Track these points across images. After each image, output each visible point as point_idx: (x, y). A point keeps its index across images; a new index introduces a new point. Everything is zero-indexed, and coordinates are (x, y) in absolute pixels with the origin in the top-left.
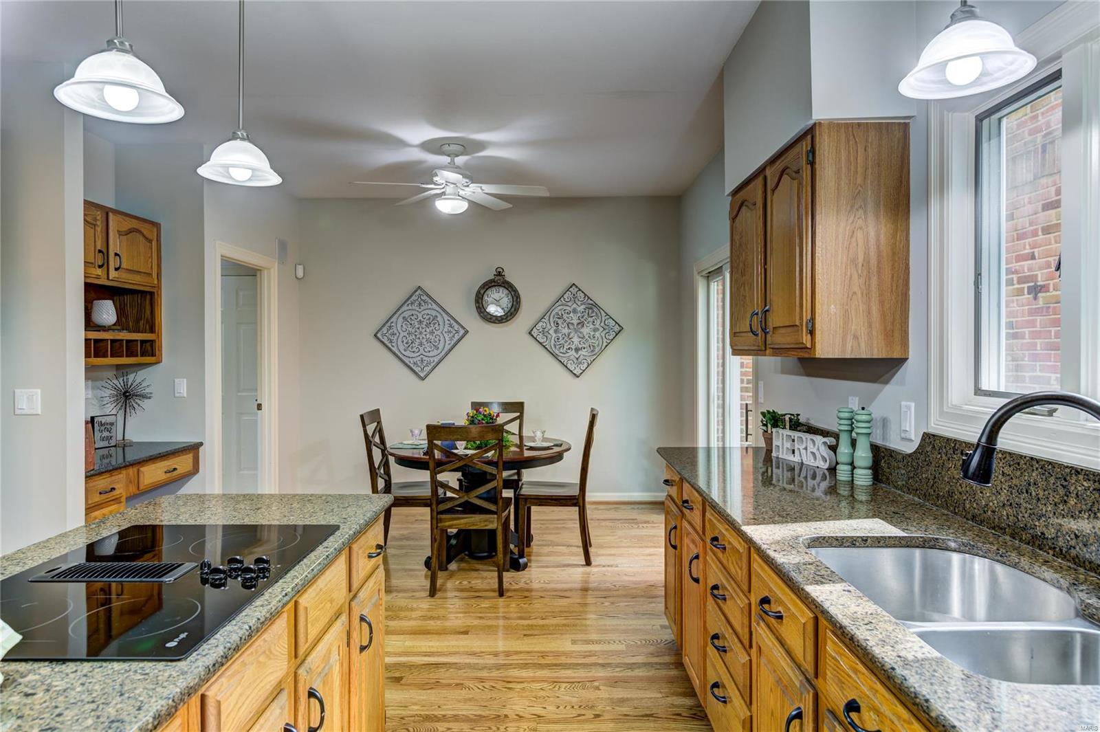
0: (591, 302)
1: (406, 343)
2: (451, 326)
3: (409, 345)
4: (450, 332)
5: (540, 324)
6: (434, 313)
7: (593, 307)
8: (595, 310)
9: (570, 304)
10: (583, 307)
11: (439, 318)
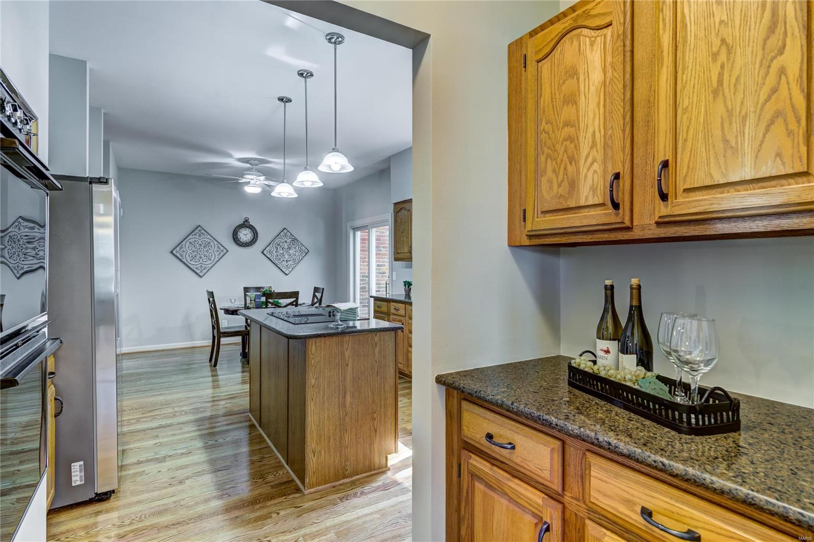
0: (293, 237)
1: (192, 257)
2: (218, 248)
3: (193, 258)
4: (218, 251)
5: (268, 248)
6: (209, 241)
7: (295, 240)
8: (296, 241)
9: (283, 238)
10: (290, 240)
11: (212, 243)
